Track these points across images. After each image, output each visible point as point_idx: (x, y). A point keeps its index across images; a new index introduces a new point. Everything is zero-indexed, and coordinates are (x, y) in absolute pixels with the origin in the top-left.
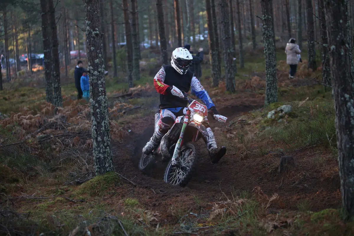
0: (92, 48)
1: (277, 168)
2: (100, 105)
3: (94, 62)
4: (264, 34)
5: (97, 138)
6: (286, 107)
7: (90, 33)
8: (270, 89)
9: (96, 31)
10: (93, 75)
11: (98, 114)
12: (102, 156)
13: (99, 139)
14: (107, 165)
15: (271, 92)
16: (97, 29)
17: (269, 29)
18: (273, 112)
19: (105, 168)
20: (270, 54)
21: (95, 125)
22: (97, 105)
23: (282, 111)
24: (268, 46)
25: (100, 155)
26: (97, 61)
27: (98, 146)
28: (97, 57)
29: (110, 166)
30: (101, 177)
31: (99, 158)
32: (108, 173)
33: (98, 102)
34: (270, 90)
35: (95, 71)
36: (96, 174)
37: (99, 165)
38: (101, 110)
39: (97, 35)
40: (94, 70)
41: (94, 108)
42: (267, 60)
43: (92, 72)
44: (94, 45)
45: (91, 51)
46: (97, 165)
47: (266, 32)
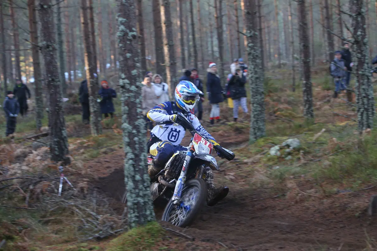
0: (128, 55)
1: (366, 211)
2: (139, 132)
3: (130, 74)
4: (249, 54)
5: (133, 177)
6: (293, 142)
7: (126, 34)
8: (257, 121)
9: (133, 31)
10: (129, 91)
11: (136, 144)
12: (141, 200)
13: (138, 177)
14: (148, 213)
15: (257, 125)
16: (134, 29)
17: (255, 48)
18: (277, 147)
19: (145, 216)
20: (257, 78)
21: (131, 159)
22: (134, 131)
23: (288, 146)
24: (254, 68)
25: (139, 199)
26: (134, 72)
27: (136, 187)
28: (134, 67)
29: (151, 214)
30: (142, 229)
31: (138, 204)
32: (150, 223)
33: (136, 127)
34: (257, 123)
35: (133, 85)
36: (133, 225)
37: (138, 213)
38: (140, 139)
39: (134, 37)
40: (131, 84)
41: (131, 135)
42: (253, 86)
43: (128, 86)
44: (130, 51)
45: (126, 59)
46: (134, 213)
47: (252, 51)
